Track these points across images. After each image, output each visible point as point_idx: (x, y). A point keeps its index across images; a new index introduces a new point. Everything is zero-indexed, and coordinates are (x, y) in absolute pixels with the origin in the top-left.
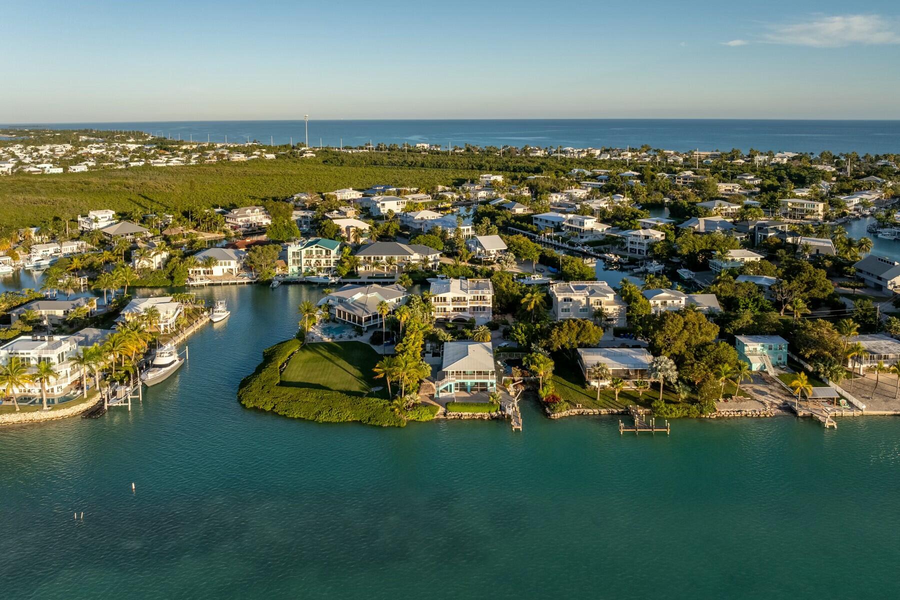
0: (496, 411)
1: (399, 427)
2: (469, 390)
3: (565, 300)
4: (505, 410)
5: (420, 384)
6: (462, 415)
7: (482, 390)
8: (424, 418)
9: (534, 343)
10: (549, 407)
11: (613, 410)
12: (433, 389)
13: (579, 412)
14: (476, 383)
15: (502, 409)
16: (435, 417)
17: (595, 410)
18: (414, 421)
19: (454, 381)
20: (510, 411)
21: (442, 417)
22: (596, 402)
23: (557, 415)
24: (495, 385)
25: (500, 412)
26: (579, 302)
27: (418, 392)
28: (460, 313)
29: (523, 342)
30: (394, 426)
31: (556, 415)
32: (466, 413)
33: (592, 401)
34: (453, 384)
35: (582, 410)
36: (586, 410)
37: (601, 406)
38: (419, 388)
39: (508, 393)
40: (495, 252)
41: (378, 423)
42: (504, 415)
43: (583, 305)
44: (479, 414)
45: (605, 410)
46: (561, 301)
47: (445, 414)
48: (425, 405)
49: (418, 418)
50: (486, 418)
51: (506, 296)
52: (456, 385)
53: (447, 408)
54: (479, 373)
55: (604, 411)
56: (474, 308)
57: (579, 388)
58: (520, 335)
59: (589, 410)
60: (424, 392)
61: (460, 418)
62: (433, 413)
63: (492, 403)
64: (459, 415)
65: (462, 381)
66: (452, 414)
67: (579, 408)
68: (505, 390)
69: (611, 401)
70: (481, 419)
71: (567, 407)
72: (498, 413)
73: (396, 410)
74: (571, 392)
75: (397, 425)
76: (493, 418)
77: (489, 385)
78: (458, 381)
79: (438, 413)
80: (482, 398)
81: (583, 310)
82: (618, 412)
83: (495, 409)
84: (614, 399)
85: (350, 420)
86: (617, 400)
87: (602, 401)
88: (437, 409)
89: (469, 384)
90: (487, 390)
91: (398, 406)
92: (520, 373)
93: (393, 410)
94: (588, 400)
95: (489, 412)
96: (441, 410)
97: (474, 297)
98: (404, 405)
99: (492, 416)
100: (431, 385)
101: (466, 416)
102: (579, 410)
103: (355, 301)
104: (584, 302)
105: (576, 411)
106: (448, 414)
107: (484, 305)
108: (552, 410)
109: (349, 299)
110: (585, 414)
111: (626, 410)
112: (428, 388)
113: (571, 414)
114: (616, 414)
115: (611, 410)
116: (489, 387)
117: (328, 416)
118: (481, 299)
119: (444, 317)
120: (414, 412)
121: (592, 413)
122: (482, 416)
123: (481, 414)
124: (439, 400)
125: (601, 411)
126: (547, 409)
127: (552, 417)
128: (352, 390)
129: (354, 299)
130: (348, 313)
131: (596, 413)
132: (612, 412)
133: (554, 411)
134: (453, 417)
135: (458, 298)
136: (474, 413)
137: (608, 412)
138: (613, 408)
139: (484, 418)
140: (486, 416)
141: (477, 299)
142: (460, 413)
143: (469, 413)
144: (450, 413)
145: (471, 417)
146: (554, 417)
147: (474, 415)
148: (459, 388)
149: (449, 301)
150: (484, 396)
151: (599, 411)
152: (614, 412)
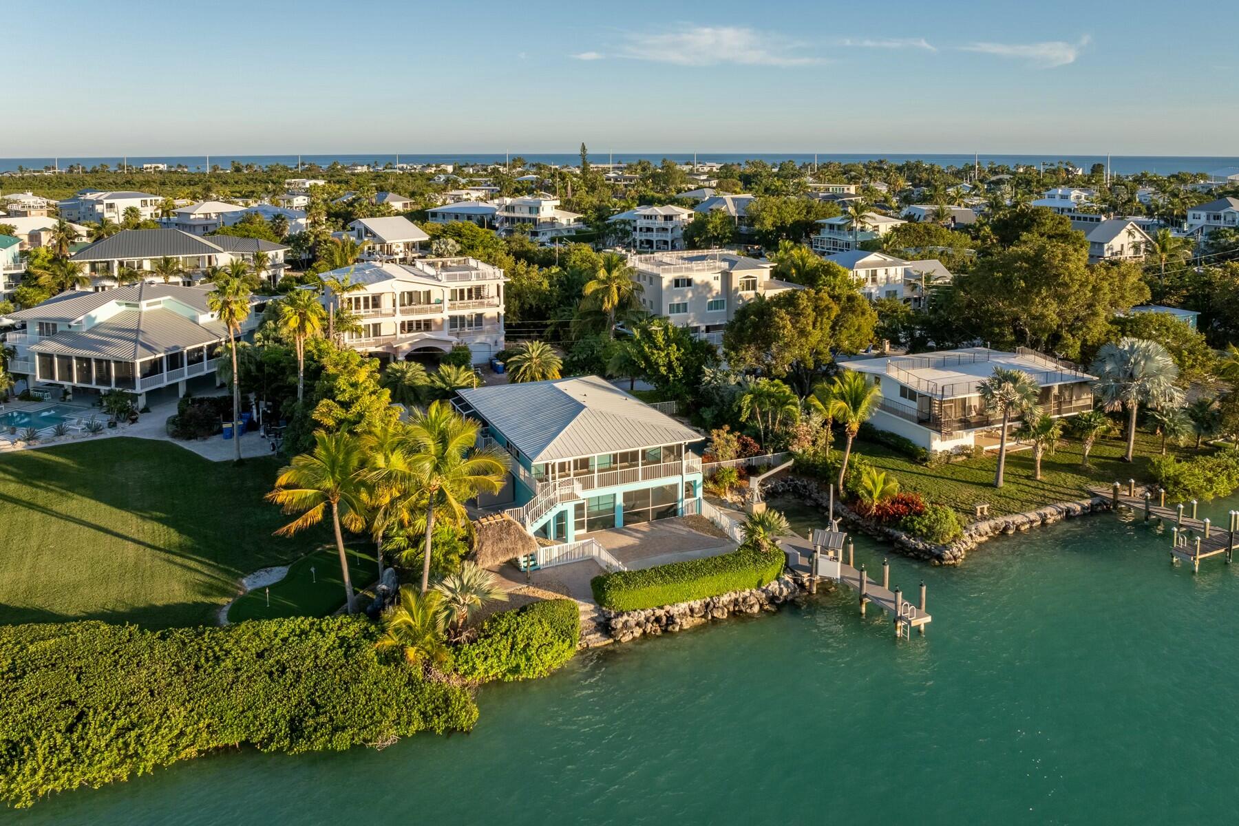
0: (778, 578)
1: (450, 730)
2: (621, 522)
3: (677, 283)
4: (811, 568)
6: (670, 618)
10: (911, 532)
11: (1069, 505)
12: (524, 537)
15: (789, 562)
17: (1030, 516)
18: (498, 682)
19: (571, 496)
20: (831, 568)
21: (597, 640)
22: (999, 492)
23: (958, 551)
24: (700, 492)
25: (787, 578)
26: (707, 286)
28: (427, 335)
30: (428, 734)
31: (953, 551)
32: (683, 607)
34: (570, 507)
35: (1001, 521)
36: (1010, 519)
37: (1033, 503)
39: (742, 510)
40: (402, 248)
42: (807, 587)
43: (714, 293)
44: (725, 599)
46: (668, 287)
47: (604, 628)
49: (518, 668)
50: (754, 608)
52: (579, 510)
53: (601, 603)
55: (1051, 513)
59: (1018, 519)
60: (492, 555)
61: (666, 632)
62: (563, 635)
64: (658, 620)
65: (593, 492)
66: (630, 619)
67: (984, 518)
68: (721, 502)
70: (738, 614)
72: (786, 584)
73: (411, 652)
75: (439, 724)
76: (777, 605)
77: (681, 493)
78: (584, 496)
81: (715, 305)
82: (1083, 508)
83: (774, 569)
84: (1032, 477)
86: (1039, 477)
87: (1013, 488)
89: (619, 500)
91: (413, 636)
92: (736, 445)
93: (394, 658)
94: (982, 493)
95: (759, 584)
96: (583, 610)
97: (453, 291)
99: (772, 599)
100: (509, 522)
101: (683, 615)
102: (992, 523)
104: (717, 286)
105: (985, 526)
106: (618, 623)
107: (479, 311)
108: (924, 537)
109: (80, 319)
110: (1011, 532)
111: (1097, 500)
112: (504, 535)
113: (979, 539)
114: (1078, 516)
115: (1063, 506)
116: (682, 500)
117: (62, 758)
118: (470, 297)
119: (380, 349)
120: (494, 646)
121: (1027, 526)
122: (736, 603)
123: (734, 596)
124: (538, 573)
125: (1046, 515)
126: (904, 537)
127: (950, 559)
128: (159, 603)
129: (97, 321)
130: (78, 358)
131: (1035, 524)
132: (1068, 511)
133: (937, 541)
134: (638, 632)
135: (410, 294)
136: (708, 599)
137: (1060, 513)
138: (1061, 500)
139: (748, 611)
140: (753, 600)
141: (462, 298)
142: (661, 608)
143: (692, 603)
144: (625, 617)
145: (702, 617)
146: (955, 558)
147: (712, 605)
148: (586, 519)
149: (386, 303)
150: (684, 533)
151: (1040, 514)
152: (1074, 511)
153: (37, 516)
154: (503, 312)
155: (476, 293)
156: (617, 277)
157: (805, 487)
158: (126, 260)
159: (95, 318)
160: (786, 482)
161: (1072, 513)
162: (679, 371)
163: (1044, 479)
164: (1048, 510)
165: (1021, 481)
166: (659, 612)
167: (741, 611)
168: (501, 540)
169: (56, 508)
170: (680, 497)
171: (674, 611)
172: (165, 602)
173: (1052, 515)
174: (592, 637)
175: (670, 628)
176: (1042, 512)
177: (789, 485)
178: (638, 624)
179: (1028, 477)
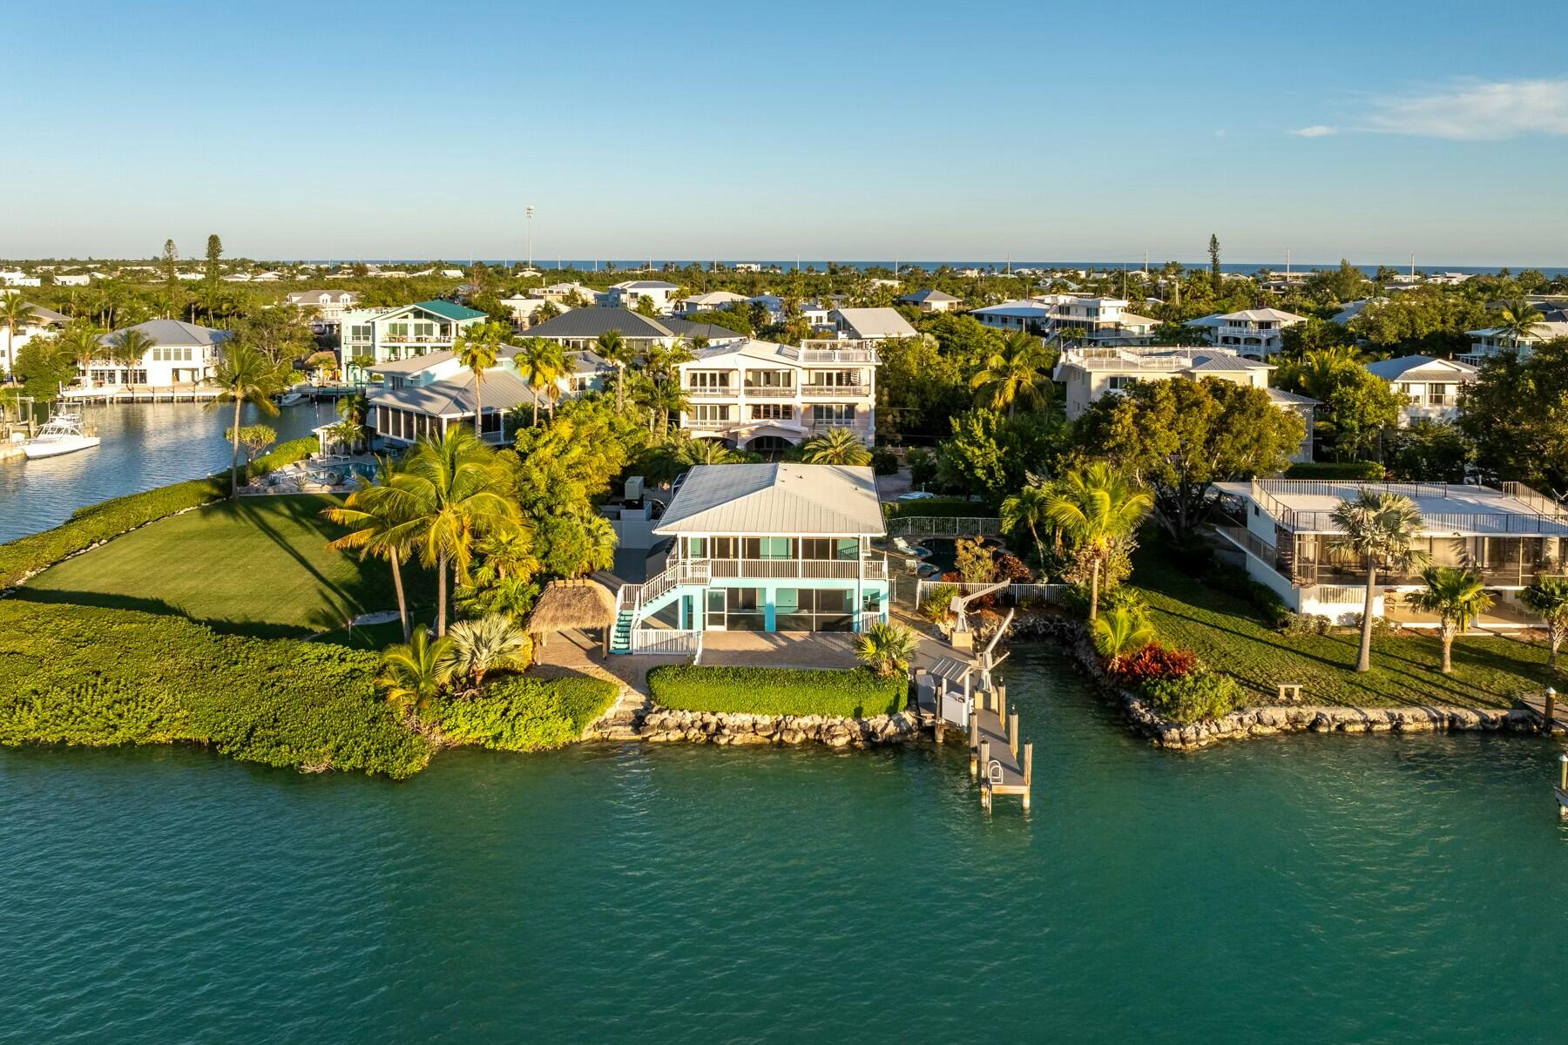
0: (892, 711)
1: (385, 776)
2: (770, 624)
3: (1113, 383)
4: (934, 707)
5: (543, 587)
6: (720, 727)
7: (829, 627)
8: (529, 739)
9: (1034, 473)
10: (1147, 697)
11: (1455, 711)
12: (599, 608)
13: (1295, 721)
14: (805, 596)
15: (918, 698)
16: (587, 734)
17: (1372, 714)
18: (477, 749)
19: (703, 581)
20: (957, 711)
21: (624, 734)
22: (1355, 677)
23: (1195, 735)
24: (884, 606)
25: (909, 717)
27: (524, 621)
28: (772, 422)
29: (990, 472)
30: (357, 772)
31: (1190, 732)
32: (744, 719)
33: (1336, 676)
34: (697, 593)
35: (1310, 713)
36: (1328, 712)
37: (1392, 697)
38: (535, 600)
39: (945, 640)
41: (282, 757)
42: (930, 731)
44: (806, 721)
45: (1420, 713)
46: (1100, 387)
47: (638, 722)
48: (548, 675)
49: (497, 738)
50: (840, 742)
51: (921, 390)
52: (714, 601)
53: (650, 694)
54: (819, 549)
55: (1415, 719)
56: (818, 410)
57: (1247, 625)
58: (980, 447)
59: (1344, 714)
60: (554, 620)
61: (710, 742)
62: (575, 713)
63: (873, 670)
64: (705, 726)
65: (741, 582)
66: (672, 719)
67: (1287, 704)
68: (928, 628)
69: (1427, 676)
70: (818, 744)
71: (1233, 699)
72: (899, 722)
73: (396, 694)
74: (1225, 643)
75: (375, 763)
76: (872, 743)
77: (858, 604)
78: (723, 583)
79: (610, 713)
80: (828, 657)
82: (1485, 720)
83: (887, 699)
84: (1436, 669)
85: (160, 737)
86: (1448, 670)
87: (1385, 676)
88: (601, 694)
89: (771, 598)
90: (849, 627)
91: (410, 679)
92: (990, 563)
93: (381, 695)
94: (1315, 672)
95: (858, 714)
96: (625, 700)
97: (819, 377)
98: (444, 677)
99: (869, 735)
100: (590, 589)
101: (740, 729)
102: (1293, 711)
103: (440, 384)
105: (1279, 715)
106: (654, 720)
107: (851, 400)
108: (1162, 709)
109: (416, 374)
110: (1323, 730)
111: (1519, 714)
112: (574, 602)
113: (1258, 729)
114: (1470, 730)
115: (1445, 711)
116: (858, 612)
117: (60, 713)
118: (839, 382)
119: (719, 435)
120: (486, 708)
121: (1361, 727)
122: (819, 729)
123: (818, 720)
124: (626, 657)
125: (1401, 717)
126: (1136, 705)
127: (1173, 741)
128: (267, 622)
129: (436, 379)
130: (405, 412)
131: (1376, 728)
132: (1453, 719)
133: (1176, 716)
134: (678, 735)
135: (767, 374)
136: (781, 717)
137: (1434, 720)
138: (1446, 702)
139: (829, 741)
140: (839, 730)
141: (830, 382)
142: (714, 714)
143: (758, 717)
144: (666, 714)
145: (767, 737)
146: (1183, 740)
147: (783, 725)
148: (726, 613)
149: (736, 381)
150: (838, 649)
151: (1391, 717)
152: (1463, 722)
153: (269, 542)
154: (873, 404)
155: (845, 379)
156: (1017, 367)
157: (1072, 631)
158: (572, 338)
159: (434, 375)
160: (1051, 622)
161: (1458, 724)
162: (1001, 474)
163: (1456, 673)
164: (1408, 713)
165: (1413, 670)
166: (708, 717)
167: (820, 741)
168: (569, 605)
169: (291, 540)
170: (855, 608)
171: (729, 720)
172: (273, 622)
173: (1416, 720)
174: (621, 728)
175: (715, 738)
176: (1396, 712)
177: (1055, 627)
178: (680, 727)
179: (1429, 669)
